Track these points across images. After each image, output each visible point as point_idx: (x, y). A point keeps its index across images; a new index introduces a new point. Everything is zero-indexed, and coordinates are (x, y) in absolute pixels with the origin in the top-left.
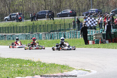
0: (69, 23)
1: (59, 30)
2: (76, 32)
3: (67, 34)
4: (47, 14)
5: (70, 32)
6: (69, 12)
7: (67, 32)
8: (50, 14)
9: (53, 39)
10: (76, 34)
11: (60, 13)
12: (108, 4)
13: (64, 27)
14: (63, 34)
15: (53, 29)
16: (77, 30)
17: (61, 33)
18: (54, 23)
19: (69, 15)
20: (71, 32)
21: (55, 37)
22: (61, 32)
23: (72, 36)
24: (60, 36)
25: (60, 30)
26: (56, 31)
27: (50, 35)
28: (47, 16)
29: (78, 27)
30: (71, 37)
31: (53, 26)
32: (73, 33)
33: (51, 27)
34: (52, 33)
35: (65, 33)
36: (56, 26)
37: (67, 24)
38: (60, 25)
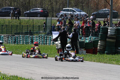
0: (38, 25)
1: (26, 33)
2: (47, 37)
3: (36, 39)
4: (12, 12)
5: (40, 36)
6: (40, 11)
7: (35, 36)
8: (16, 12)
9: (18, 43)
10: (47, 40)
11: (28, 12)
12: (89, 5)
13: (32, 29)
15: (18, 31)
16: (48, 35)
17: (28, 37)
18: (20, 24)
19: (39, 15)
22: (28, 36)
24: (26, 40)
26: (22, 34)
27: (15, 38)
28: (12, 14)
30: (40, 43)
31: (18, 27)
32: (43, 38)
33: (16, 28)
34: (16, 35)
35: (32, 37)
36: (22, 28)
37: (36, 26)
38: (28, 27)
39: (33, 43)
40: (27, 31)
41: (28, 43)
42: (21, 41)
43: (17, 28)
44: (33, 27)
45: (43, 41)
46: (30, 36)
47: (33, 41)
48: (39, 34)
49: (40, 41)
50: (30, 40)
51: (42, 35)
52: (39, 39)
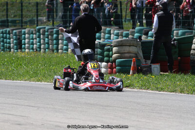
1: (2, 22)
2: (57, 33)
3: (29, 38)
5: (39, 30)
7: (26, 30)
10: (57, 39)
13: (19, 12)
14: (15, 35)
17: (9, 34)
20: (41, 30)
22: (8, 29)
23: (44, 44)
24: (3, 41)
25: (5, 24)
30: (40, 48)
32: (48, 35)
35: (20, 34)
37: (29, 3)
38: (7, 6)
39: (21, 48)
40: (4, 19)
41: (9, 48)
44: (22, 6)
45: (48, 43)
46: (14, 31)
47: (23, 43)
48: (37, 26)
49: (40, 42)
50: (15, 41)
51: (45, 28)
52: (38, 39)
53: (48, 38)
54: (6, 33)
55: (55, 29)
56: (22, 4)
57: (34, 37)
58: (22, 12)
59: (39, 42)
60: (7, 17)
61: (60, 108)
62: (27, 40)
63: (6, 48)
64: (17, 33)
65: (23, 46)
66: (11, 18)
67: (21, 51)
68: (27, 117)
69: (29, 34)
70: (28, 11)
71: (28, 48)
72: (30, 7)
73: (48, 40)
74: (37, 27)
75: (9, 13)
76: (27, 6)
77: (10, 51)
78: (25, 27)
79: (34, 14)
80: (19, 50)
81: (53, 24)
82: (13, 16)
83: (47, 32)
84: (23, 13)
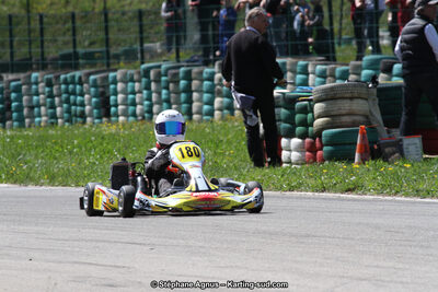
0: (136, 7)
1: (64, 57)
2: (188, 76)
3: (124, 92)
5: (147, 73)
7: (119, 74)
9: (21, 120)
10: (188, 90)
13: (102, 35)
14: (95, 85)
15: (21, 52)
16: (192, 62)
17: (81, 83)
18: (28, 7)
20: (152, 73)
21: (31, 108)
22: (77, 74)
23: (160, 102)
24: (67, 101)
25: (70, 61)
26: (43, 66)
27: (2, 92)
29: (204, 39)
30: (150, 112)
31: (16, 30)
32: (168, 82)
33: (8, 33)
34: (11, 77)
35: (105, 83)
36: (42, 30)
37: (124, 14)
38: (73, 22)
39: (108, 115)
40: (69, 50)
41: (83, 115)
42: (39, 106)
43: (11, 35)
44: (106, 20)
45: (168, 101)
46: (92, 77)
47: (112, 103)
48: (143, 63)
49: (149, 99)
50: (94, 100)
51: (159, 67)
52: (145, 92)
53: (167, 88)
54: (73, 82)
55: (182, 69)
56: (106, 15)
57: (137, 89)
58: (107, 34)
59: (147, 100)
60: (75, 46)
61: (200, 244)
62: (120, 97)
63: (76, 115)
64: (99, 82)
65: (113, 109)
66: (84, 47)
67: (109, 121)
68: (129, 268)
69: (125, 82)
70: (119, 30)
71: (125, 114)
72: (126, 21)
73: (169, 94)
74: (143, 66)
75: (78, 38)
76: (117, 20)
77: (84, 122)
78: (116, 67)
79: (133, 36)
80: (104, 119)
81: (178, 56)
82: (87, 43)
83: (166, 75)
84: (111, 36)
